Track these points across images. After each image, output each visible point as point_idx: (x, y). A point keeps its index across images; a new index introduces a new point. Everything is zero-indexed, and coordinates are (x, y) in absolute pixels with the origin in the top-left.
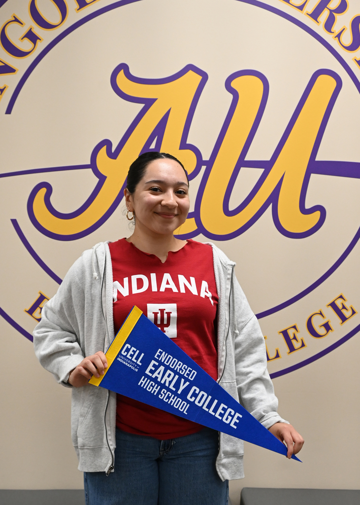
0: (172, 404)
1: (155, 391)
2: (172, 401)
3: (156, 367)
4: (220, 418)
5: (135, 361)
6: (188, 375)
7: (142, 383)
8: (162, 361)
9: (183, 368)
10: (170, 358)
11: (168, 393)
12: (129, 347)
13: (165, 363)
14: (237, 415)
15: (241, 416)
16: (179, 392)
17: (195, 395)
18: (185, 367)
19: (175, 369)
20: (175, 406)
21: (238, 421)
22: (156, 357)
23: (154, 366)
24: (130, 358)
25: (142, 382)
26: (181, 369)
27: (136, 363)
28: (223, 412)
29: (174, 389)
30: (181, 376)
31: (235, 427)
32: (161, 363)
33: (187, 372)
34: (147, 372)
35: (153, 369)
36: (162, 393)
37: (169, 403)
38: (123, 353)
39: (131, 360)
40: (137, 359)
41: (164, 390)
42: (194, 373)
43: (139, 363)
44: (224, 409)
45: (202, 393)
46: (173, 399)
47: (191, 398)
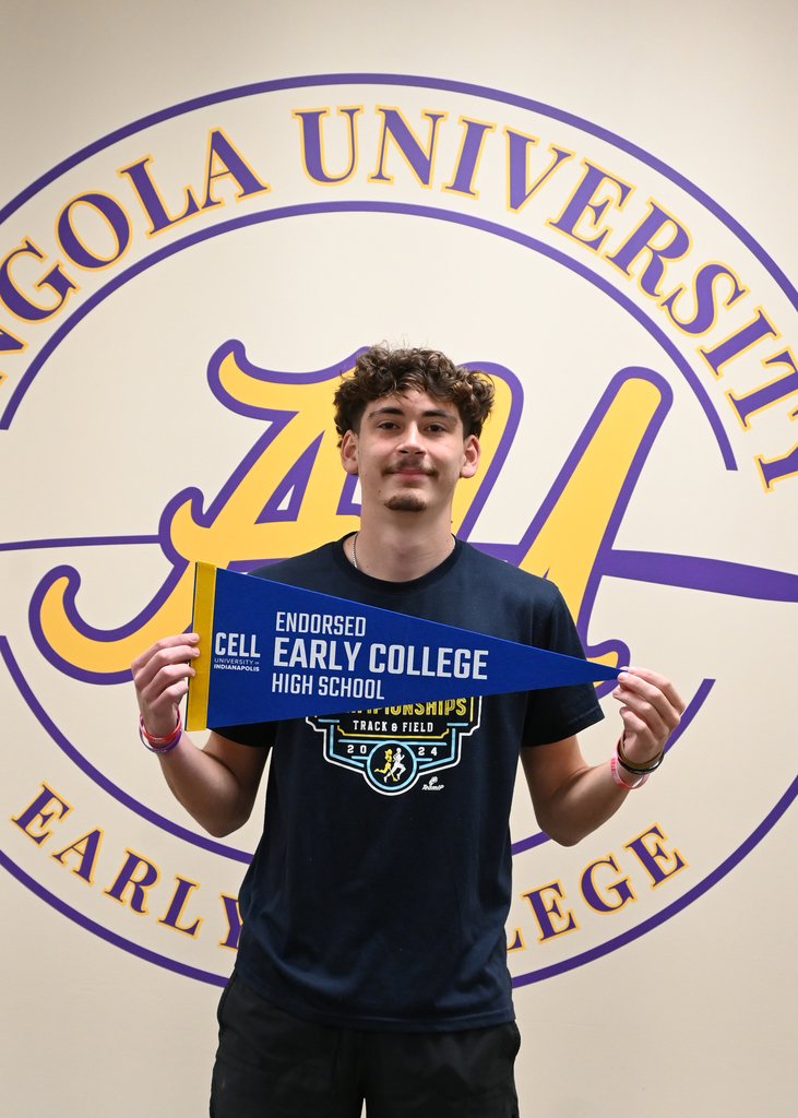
0: (349, 695)
1: (307, 688)
2: (346, 690)
3: (289, 647)
4: (449, 675)
5: (247, 655)
6: (352, 630)
7: (277, 686)
8: (294, 630)
9: (336, 624)
10: (304, 618)
11: (332, 679)
12: (224, 636)
13: (300, 631)
14: (478, 653)
15: (486, 653)
16: (351, 668)
17: (382, 658)
18: (339, 620)
19: (324, 632)
20: (355, 695)
21: (484, 665)
22: (278, 629)
23: (283, 646)
24: (235, 654)
25: (277, 683)
26: (333, 627)
27: (250, 658)
28: (448, 662)
29: (340, 668)
30: (341, 640)
31: (485, 677)
32: (293, 636)
33: (348, 625)
34: (277, 662)
35: (285, 652)
36: (321, 684)
37: (342, 695)
38: (218, 652)
39: (238, 657)
40: (247, 649)
41: (321, 678)
42: (361, 621)
43: (254, 655)
44: (447, 656)
45: (393, 648)
46: (346, 684)
47: (377, 666)
